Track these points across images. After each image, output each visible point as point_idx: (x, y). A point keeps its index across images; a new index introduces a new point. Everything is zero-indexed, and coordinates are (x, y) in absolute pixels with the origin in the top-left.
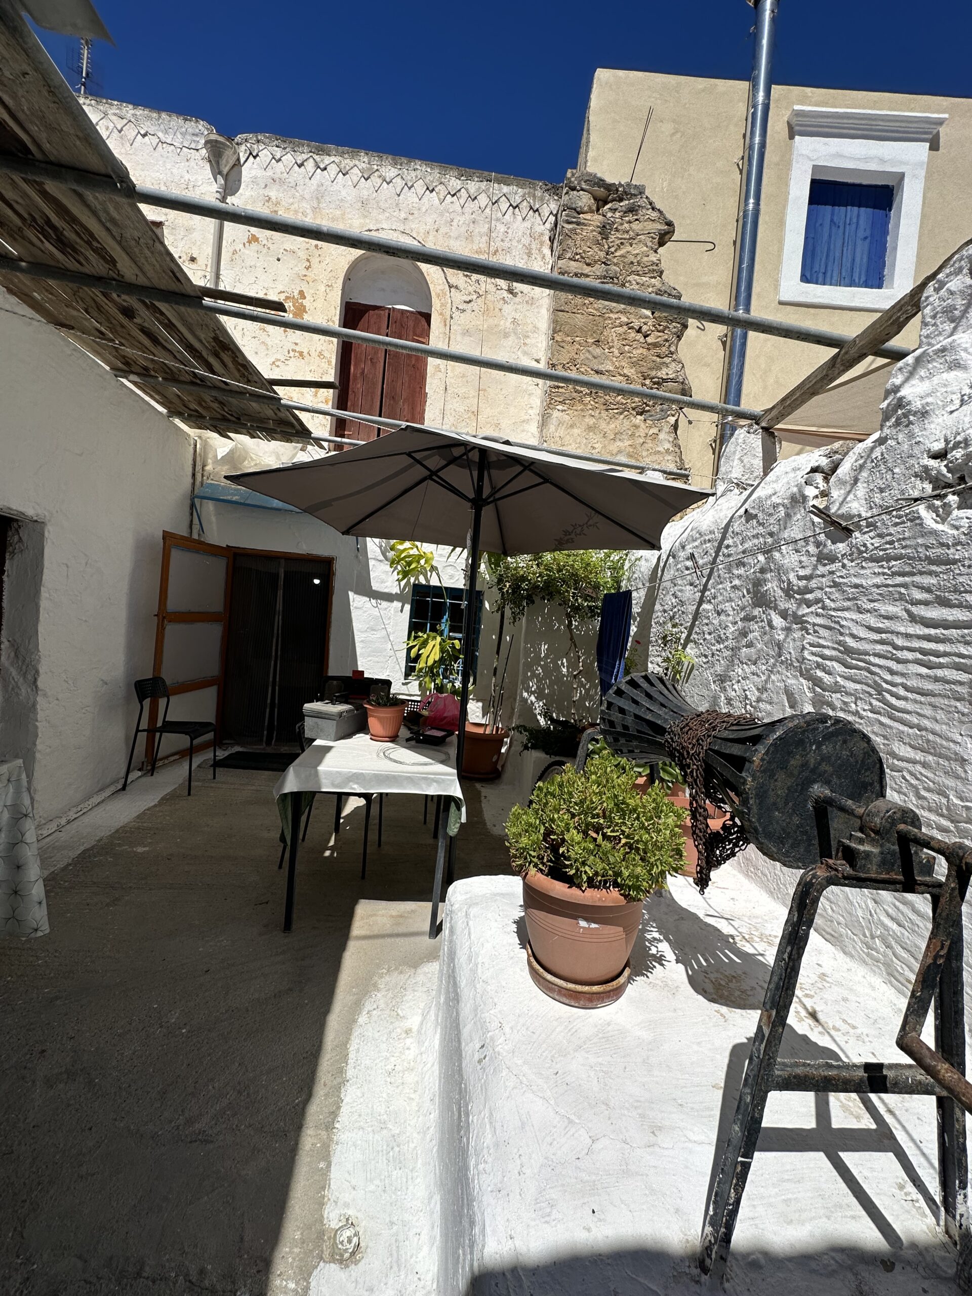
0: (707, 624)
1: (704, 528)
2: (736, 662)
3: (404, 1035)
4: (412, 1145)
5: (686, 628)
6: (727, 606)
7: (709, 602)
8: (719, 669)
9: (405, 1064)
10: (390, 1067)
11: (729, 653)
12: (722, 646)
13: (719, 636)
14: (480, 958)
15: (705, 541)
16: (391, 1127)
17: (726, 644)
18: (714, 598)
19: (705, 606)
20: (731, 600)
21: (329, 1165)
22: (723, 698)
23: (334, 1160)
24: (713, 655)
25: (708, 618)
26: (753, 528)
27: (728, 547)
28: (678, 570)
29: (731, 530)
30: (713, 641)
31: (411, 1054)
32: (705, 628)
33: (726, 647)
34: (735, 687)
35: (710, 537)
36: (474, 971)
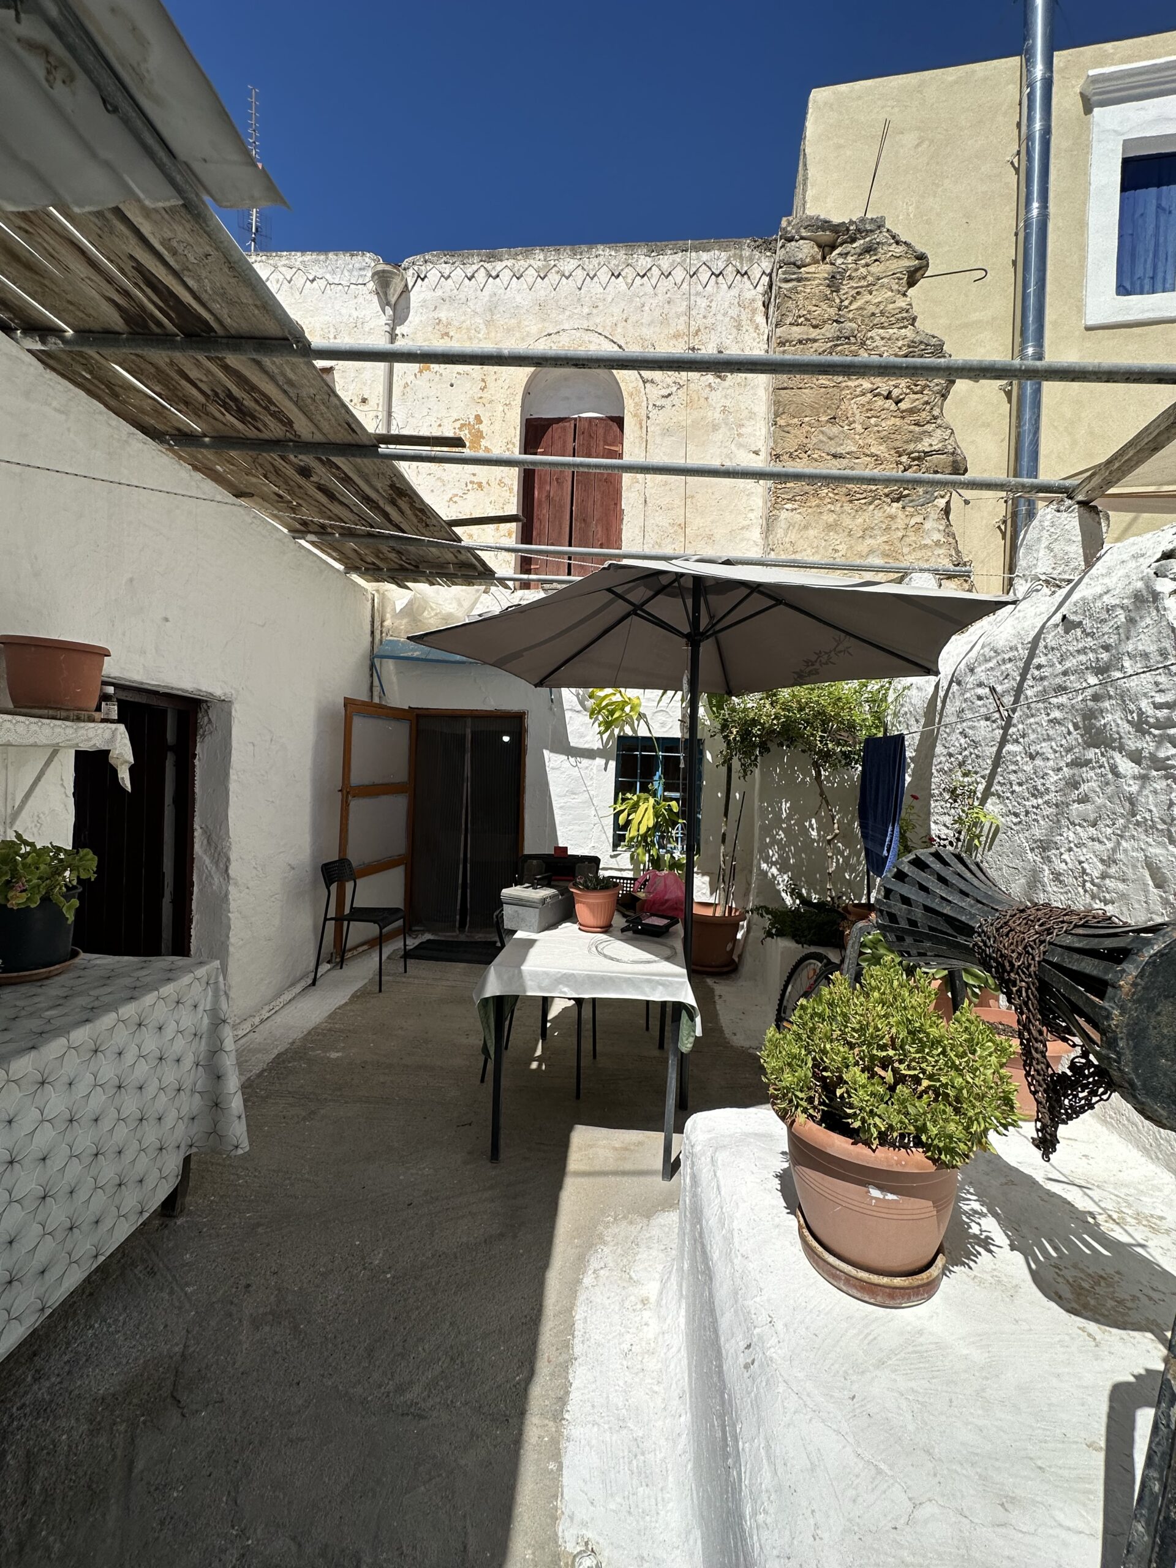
0: (1015, 772)
1: (1001, 643)
2: (1064, 822)
3: (639, 1306)
4: (660, 1456)
5: (983, 777)
6: (1045, 747)
7: (1017, 741)
8: (1037, 833)
9: (644, 1344)
10: (626, 1347)
11: (1053, 810)
12: (1040, 801)
13: (1035, 788)
14: (735, 1223)
15: (1004, 661)
16: (632, 1427)
17: (1046, 798)
18: (1023, 736)
19: (1009, 747)
20: (1049, 738)
21: (560, 1468)
22: (1047, 872)
23: (566, 1462)
24: (1027, 813)
25: (1016, 763)
26: (1075, 641)
27: (1039, 667)
28: (965, 700)
29: (1042, 644)
30: (1026, 795)
31: (650, 1332)
32: (1013, 777)
33: (1047, 803)
34: (1065, 856)
35: (1011, 654)
36: (728, 1240)
